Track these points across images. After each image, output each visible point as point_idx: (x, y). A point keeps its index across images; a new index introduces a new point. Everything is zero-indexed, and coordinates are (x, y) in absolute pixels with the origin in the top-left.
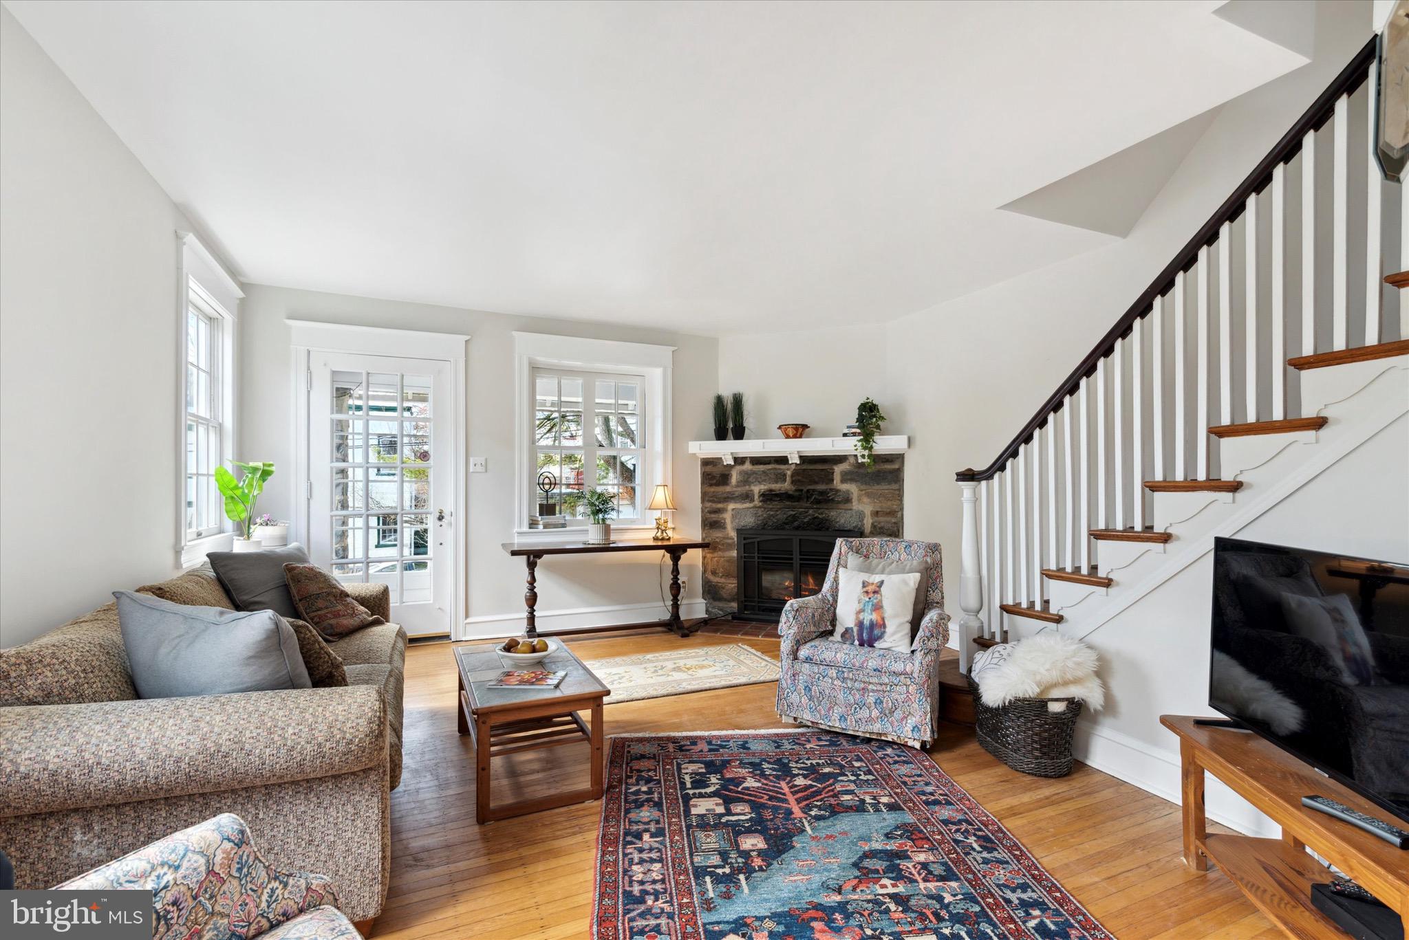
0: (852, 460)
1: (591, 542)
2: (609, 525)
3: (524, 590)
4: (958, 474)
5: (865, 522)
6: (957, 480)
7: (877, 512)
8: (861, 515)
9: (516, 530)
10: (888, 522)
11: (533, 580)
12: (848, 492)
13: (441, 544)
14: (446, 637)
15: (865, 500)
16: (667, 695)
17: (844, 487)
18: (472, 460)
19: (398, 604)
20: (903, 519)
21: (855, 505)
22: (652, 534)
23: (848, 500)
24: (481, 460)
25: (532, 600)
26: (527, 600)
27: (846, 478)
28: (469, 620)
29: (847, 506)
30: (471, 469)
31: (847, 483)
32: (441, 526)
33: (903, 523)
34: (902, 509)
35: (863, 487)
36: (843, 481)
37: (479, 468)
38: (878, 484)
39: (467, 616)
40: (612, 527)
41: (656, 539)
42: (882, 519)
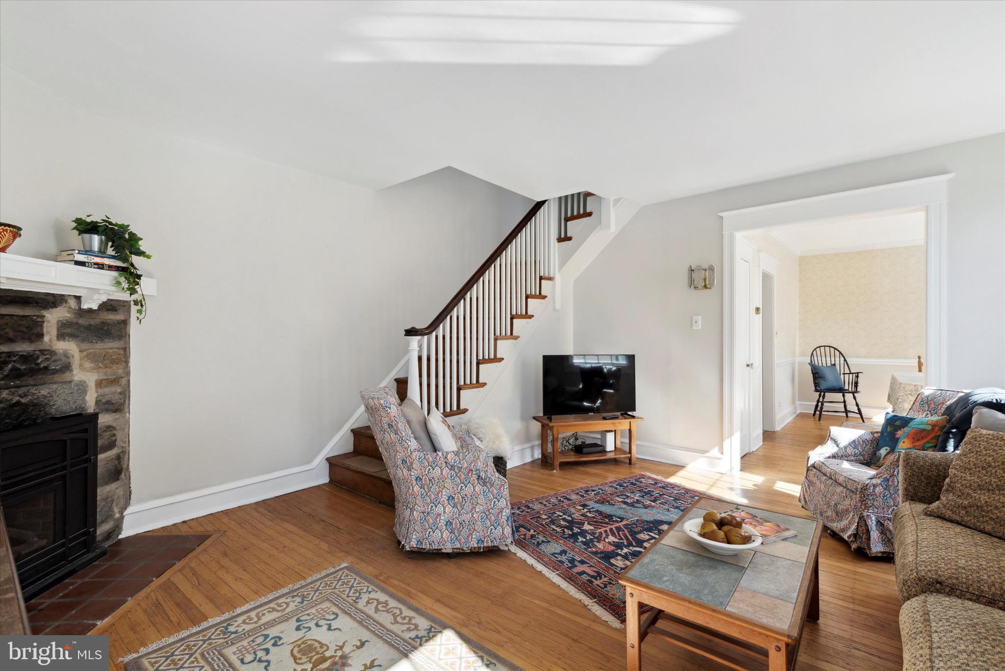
0: (73, 303)
4: (406, 331)
5: (88, 398)
6: (406, 335)
7: (102, 381)
8: (82, 388)
10: (113, 393)
12: (66, 355)
15: (88, 365)
17: (61, 346)
20: (129, 386)
21: (77, 375)
23: (67, 367)
27: (66, 331)
29: (67, 376)
31: (64, 340)
33: (129, 392)
34: (128, 374)
35: (85, 346)
36: (61, 336)
38: (102, 341)
42: (107, 390)
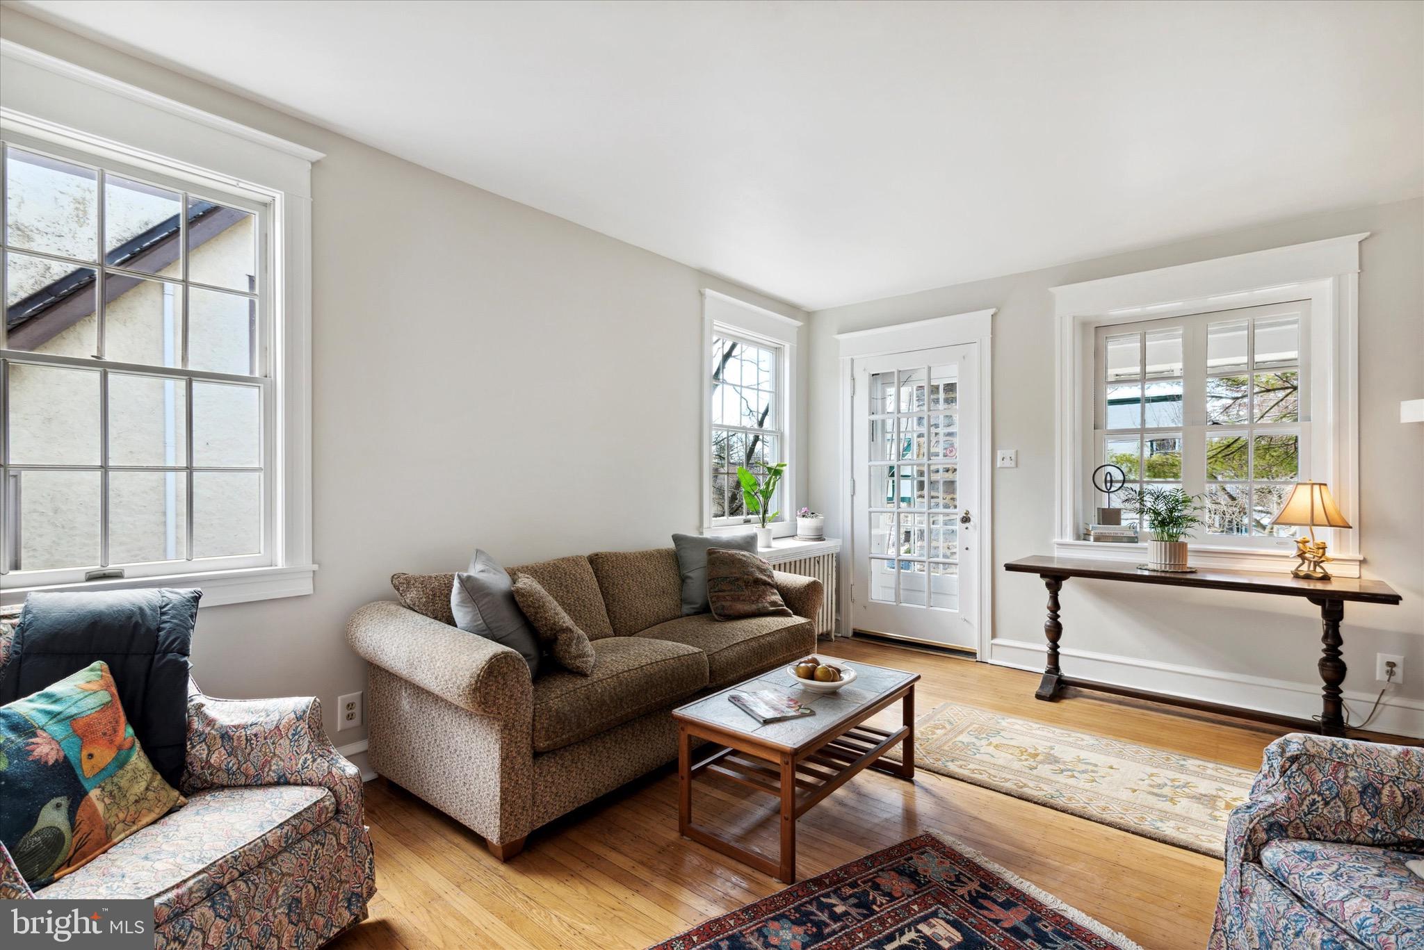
1: (1151, 566)
2: (1186, 544)
3: (1044, 617)
9: (1057, 540)
11: (1055, 606)
13: (967, 549)
14: (972, 654)
16: (1110, 825)
18: (999, 454)
19: (925, 607)
22: (1293, 565)
24: (1010, 453)
25: (1055, 631)
26: (1048, 631)
28: (996, 641)
30: (999, 463)
32: (967, 528)
37: (1007, 463)
39: (994, 636)
40: (1190, 546)
41: (1296, 576)
